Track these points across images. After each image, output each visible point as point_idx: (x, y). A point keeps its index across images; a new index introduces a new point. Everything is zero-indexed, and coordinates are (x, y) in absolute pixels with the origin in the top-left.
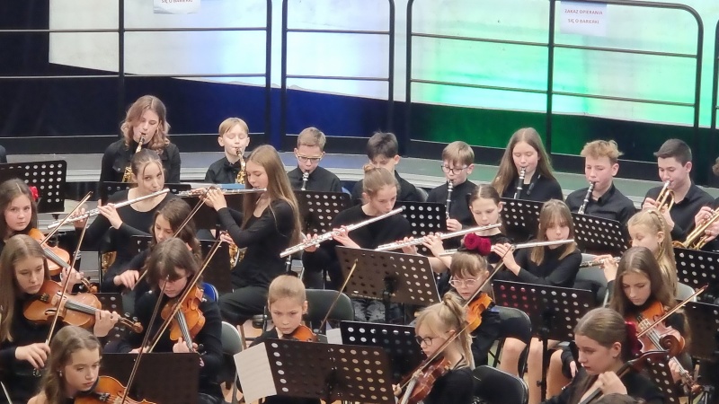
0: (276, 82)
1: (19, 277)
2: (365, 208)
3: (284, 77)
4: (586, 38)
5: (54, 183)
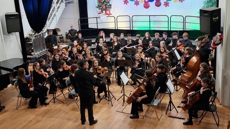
2: (128, 43)
3: (117, 28)
4: (154, 20)
5: (90, 42)
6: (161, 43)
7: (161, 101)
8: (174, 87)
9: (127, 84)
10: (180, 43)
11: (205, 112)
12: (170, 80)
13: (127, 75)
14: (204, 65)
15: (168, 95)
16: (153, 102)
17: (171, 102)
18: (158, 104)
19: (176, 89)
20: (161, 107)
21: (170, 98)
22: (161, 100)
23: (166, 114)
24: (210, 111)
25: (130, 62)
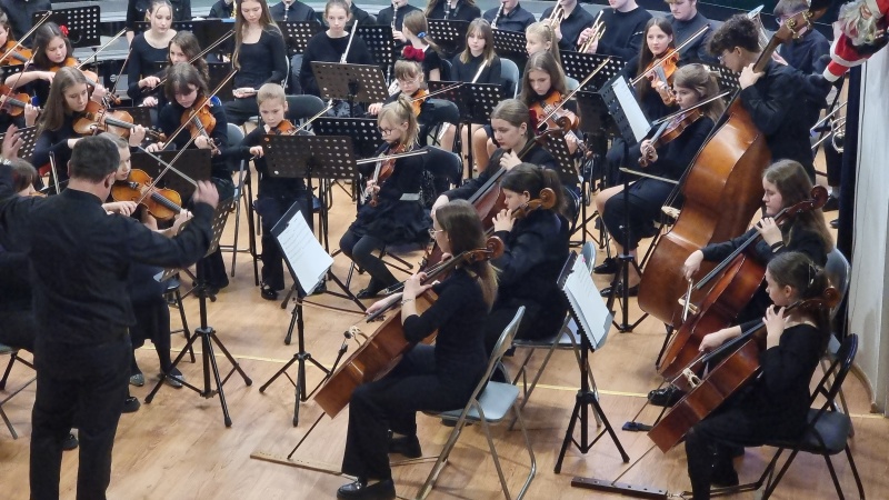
1: (70, 100)
5: (92, 24)
6: (532, 33)
7: (527, 394)
8: (610, 305)
9: (320, 289)
10: (666, 40)
11: (787, 453)
12: (587, 261)
13: (324, 234)
14: (787, 176)
15: (573, 353)
16: (477, 398)
17: (586, 399)
18: (513, 409)
19: (619, 319)
20: (525, 427)
21: (585, 372)
22: (529, 385)
23: (558, 470)
24: (815, 450)
25: (343, 152)
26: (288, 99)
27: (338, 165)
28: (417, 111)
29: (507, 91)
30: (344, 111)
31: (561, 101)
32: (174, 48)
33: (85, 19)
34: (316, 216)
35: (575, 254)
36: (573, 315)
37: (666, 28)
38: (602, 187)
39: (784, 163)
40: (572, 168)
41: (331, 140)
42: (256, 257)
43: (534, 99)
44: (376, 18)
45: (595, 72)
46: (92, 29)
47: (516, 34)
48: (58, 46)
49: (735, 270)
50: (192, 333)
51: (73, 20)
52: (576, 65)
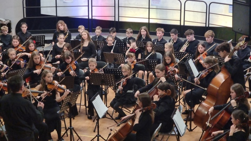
0: (90, 17)
1: (34, 60)
3: (92, 16)
4: (157, 6)
5: (42, 40)
6: (166, 46)
8: (186, 124)
9: (104, 117)
10: (203, 49)
12: (180, 111)
13: (106, 101)
14: (238, 88)
15: (175, 137)
19: (189, 127)
25: (111, 78)
26: (97, 63)
27: (110, 82)
28: (133, 67)
29: (159, 62)
30: (112, 66)
31: (174, 66)
32: (65, 47)
33: (41, 39)
34: (104, 96)
35: (176, 109)
36: (175, 126)
37: (203, 45)
38: (185, 90)
39: (237, 84)
40: (177, 84)
41: (108, 75)
42: (86, 107)
43: (166, 65)
44: (122, 40)
45: (184, 57)
46: (42, 42)
47: (162, 46)
48: (32, 46)
49: (222, 115)
50: (67, 128)
51: (37, 39)
52: (178, 55)
